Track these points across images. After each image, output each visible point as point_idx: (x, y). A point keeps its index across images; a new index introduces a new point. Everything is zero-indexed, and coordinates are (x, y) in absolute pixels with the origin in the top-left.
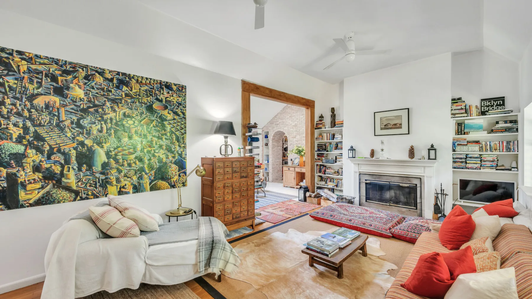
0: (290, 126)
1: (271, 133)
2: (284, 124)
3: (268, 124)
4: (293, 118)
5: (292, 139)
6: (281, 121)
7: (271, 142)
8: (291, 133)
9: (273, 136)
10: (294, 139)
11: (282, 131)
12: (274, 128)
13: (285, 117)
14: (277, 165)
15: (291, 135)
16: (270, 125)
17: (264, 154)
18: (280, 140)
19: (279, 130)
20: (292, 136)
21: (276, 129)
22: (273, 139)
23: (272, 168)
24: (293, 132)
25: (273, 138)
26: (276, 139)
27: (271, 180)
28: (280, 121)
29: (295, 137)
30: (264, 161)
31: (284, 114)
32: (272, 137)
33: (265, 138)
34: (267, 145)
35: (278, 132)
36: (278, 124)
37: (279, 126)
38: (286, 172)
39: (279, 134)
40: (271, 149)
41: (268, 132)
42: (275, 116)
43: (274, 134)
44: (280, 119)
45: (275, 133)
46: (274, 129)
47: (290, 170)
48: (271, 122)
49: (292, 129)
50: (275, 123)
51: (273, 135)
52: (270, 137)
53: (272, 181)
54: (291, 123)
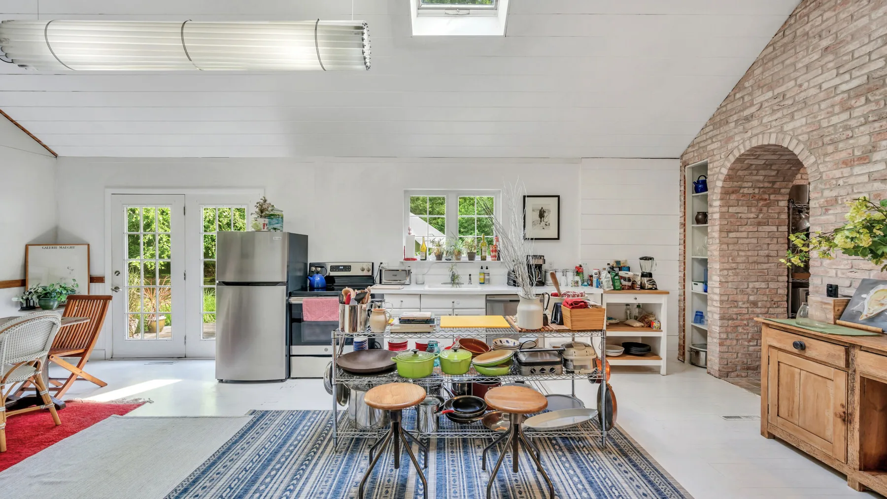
0: (823, 105)
1: (716, 164)
2: (790, 102)
3: (707, 130)
4: (851, 47)
5: (837, 173)
6: (770, 94)
7: (717, 203)
8: (833, 142)
9: (729, 178)
10: (857, 170)
11: (773, 142)
12: (729, 139)
13: (794, 64)
14: (755, 304)
15: (837, 150)
16: (715, 132)
17: (689, 256)
18: (777, 192)
19: (755, 143)
20: (843, 155)
21: (741, 144)
22: (726, 193)
23: (722, 318)
24: (847, 128)
25: (729, 184)
26: (746, 191)
27: (716, 367)
28: (762, 99)
29: (865, 159)
30: (689, 284)
31: (785, 56)
32: (720, 184)
33: (697, 190)
34: (702, 218)
35: (754, 152)
36: (748, 119)
37: (755, 123)
38: (783, 357)
39: (768, 166)
40: (716, 235)
41: (705, 167)
42: (739, 86)
43: (731, 169)
44: (759, 87)
45: (739, 160)
46: (730, 146)
47: (809, 353)
48: (718, 120)
49: (845, 116)
50: (735, 117)
51: (725, 171)
52: (716, 184)
53: (724, 374)
54: (837, 81)
